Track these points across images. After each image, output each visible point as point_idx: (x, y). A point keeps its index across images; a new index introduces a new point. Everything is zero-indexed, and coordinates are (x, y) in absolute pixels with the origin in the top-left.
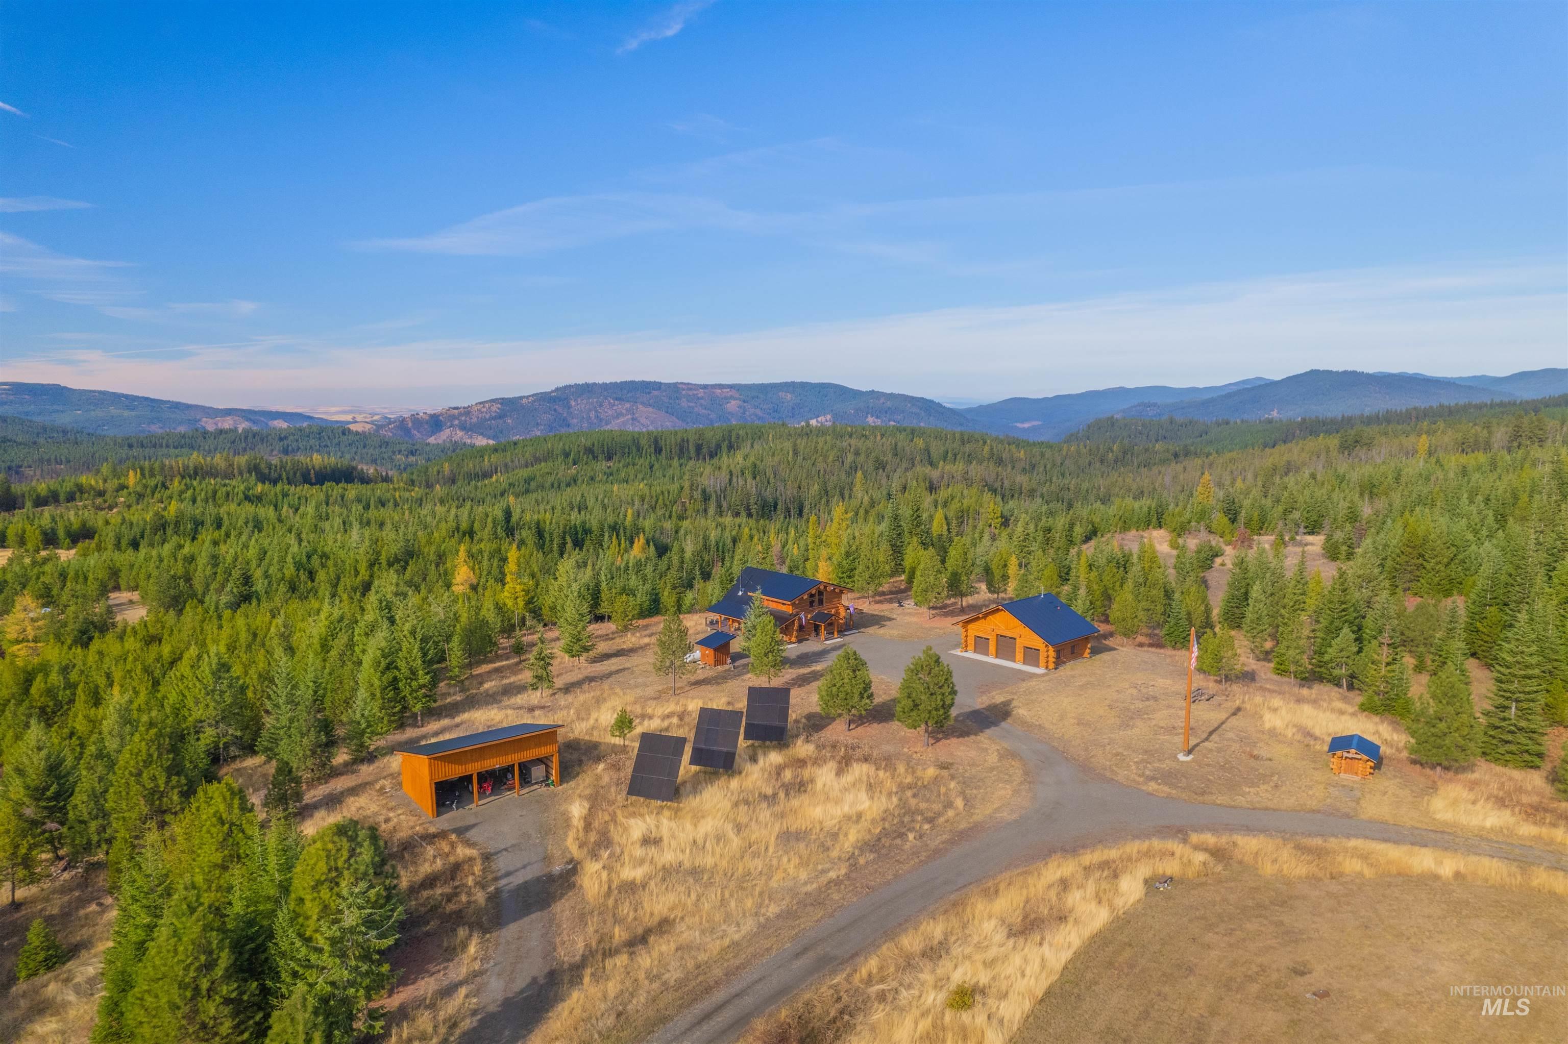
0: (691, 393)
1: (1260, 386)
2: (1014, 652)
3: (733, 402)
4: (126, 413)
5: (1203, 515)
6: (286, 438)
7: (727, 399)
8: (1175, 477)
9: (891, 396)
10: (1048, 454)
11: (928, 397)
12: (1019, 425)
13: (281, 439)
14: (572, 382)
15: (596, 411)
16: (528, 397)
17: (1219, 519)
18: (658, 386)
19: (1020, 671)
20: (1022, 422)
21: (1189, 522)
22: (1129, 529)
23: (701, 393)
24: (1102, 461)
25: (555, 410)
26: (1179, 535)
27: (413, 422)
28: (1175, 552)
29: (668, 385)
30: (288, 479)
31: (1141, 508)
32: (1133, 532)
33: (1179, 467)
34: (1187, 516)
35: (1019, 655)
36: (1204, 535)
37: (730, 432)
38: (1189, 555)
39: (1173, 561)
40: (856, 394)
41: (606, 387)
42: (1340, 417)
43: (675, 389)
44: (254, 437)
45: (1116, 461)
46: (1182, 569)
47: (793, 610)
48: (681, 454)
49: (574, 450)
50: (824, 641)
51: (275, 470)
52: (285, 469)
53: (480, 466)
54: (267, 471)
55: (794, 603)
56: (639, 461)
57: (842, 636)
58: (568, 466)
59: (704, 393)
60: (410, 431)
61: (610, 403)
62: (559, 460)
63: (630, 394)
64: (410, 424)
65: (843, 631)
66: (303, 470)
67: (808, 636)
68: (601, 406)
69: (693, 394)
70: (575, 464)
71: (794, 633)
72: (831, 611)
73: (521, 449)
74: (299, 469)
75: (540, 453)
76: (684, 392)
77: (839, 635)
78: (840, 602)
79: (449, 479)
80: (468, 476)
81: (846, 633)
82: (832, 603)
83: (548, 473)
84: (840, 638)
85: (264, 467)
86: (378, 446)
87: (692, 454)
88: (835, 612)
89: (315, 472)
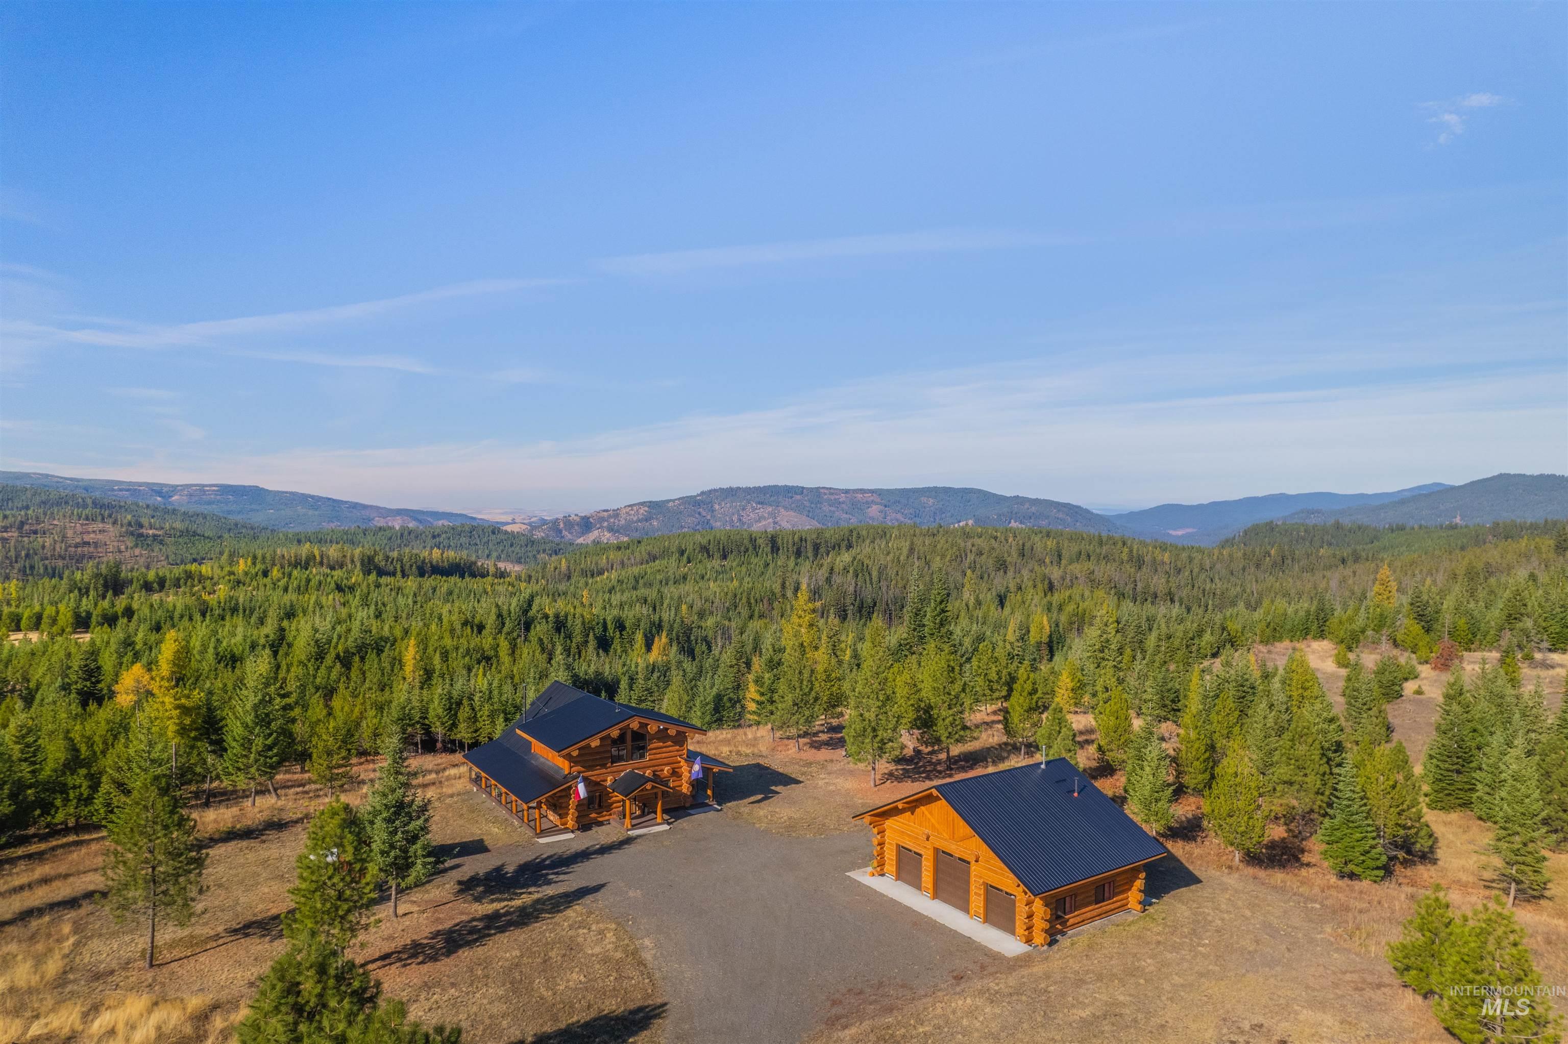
0: (832, 497)
1: (1439, 492)
2: (967, 891)
3: (874, 507)
4: (311, 512)
5: (1381, 622)
6: (439, 535)
7: (869, 504)
8: (1344, 580)
9: (1036, 502)
10: (1197, 556)
11: (1074, 502)
12: (1172, 532)
13: (434, 537)
14: (717, 486)
15: (739, 515)
16: (673, 501)
17: (1408, 625)
18: (801, 490)
19: (968, 944)
20: (1175, 530)
21: (1363, 632)
22: (1280, 639)
23: (843, 497)
24: (1258, 566)
25: (699, 514)
26: (1350, 649)
27: (564, 523)
28: (1344, 672)
29: (811, 490)
30: (403, 571)
31: (1296, 612)
32: (1286, 643)
33: (1348, 572)
34: (1360, 622)
35: (977, 901)
36: (1385, 646)
37: (851, 531)
38: (1366, 676)
39: (1342, 684)
40: (1000, 499)
41: (748, 491)
42: (1542, 521)
43: (817, 493)
44: (410, 533)
45: (1274, 565)
46: (1356, 698)
47: (571, 767)
48: (798, 554)
49: (690, 548)
50: (628, 830)
51: (392, 563)
52: (402, 562)
53: (597, 563)
54: (383, 563)
55: (569, 754)
56: (754, 560)
57: (677, 819)
58: (682, 564)
59: (846, 497)
60: (560, 531)
61: (752, 507)
62: (674, 558)
63: (772, 499)
64: (562, 525)
65: (687, 808)
66: (419, 563)
67: (607, 818)
68: (744, 509)
69: (835, 499)
70: (689, 562)
71: (571, 811)
72: (663, 770)
73: (642, 548)
74: (416, 563)
75: (656, 551)
76: (826, 497)
77: (666, 817)
78: (680, 753)
79: (565, 575)
80: (584, 573)
81: (691, 812)
82: (664, 755)
83: (659, 571)
84: (669, 824)
85: (379, 559)
86: (527, 546)
87: (810, 554)
88: (671, 772)
89: (432, 566)
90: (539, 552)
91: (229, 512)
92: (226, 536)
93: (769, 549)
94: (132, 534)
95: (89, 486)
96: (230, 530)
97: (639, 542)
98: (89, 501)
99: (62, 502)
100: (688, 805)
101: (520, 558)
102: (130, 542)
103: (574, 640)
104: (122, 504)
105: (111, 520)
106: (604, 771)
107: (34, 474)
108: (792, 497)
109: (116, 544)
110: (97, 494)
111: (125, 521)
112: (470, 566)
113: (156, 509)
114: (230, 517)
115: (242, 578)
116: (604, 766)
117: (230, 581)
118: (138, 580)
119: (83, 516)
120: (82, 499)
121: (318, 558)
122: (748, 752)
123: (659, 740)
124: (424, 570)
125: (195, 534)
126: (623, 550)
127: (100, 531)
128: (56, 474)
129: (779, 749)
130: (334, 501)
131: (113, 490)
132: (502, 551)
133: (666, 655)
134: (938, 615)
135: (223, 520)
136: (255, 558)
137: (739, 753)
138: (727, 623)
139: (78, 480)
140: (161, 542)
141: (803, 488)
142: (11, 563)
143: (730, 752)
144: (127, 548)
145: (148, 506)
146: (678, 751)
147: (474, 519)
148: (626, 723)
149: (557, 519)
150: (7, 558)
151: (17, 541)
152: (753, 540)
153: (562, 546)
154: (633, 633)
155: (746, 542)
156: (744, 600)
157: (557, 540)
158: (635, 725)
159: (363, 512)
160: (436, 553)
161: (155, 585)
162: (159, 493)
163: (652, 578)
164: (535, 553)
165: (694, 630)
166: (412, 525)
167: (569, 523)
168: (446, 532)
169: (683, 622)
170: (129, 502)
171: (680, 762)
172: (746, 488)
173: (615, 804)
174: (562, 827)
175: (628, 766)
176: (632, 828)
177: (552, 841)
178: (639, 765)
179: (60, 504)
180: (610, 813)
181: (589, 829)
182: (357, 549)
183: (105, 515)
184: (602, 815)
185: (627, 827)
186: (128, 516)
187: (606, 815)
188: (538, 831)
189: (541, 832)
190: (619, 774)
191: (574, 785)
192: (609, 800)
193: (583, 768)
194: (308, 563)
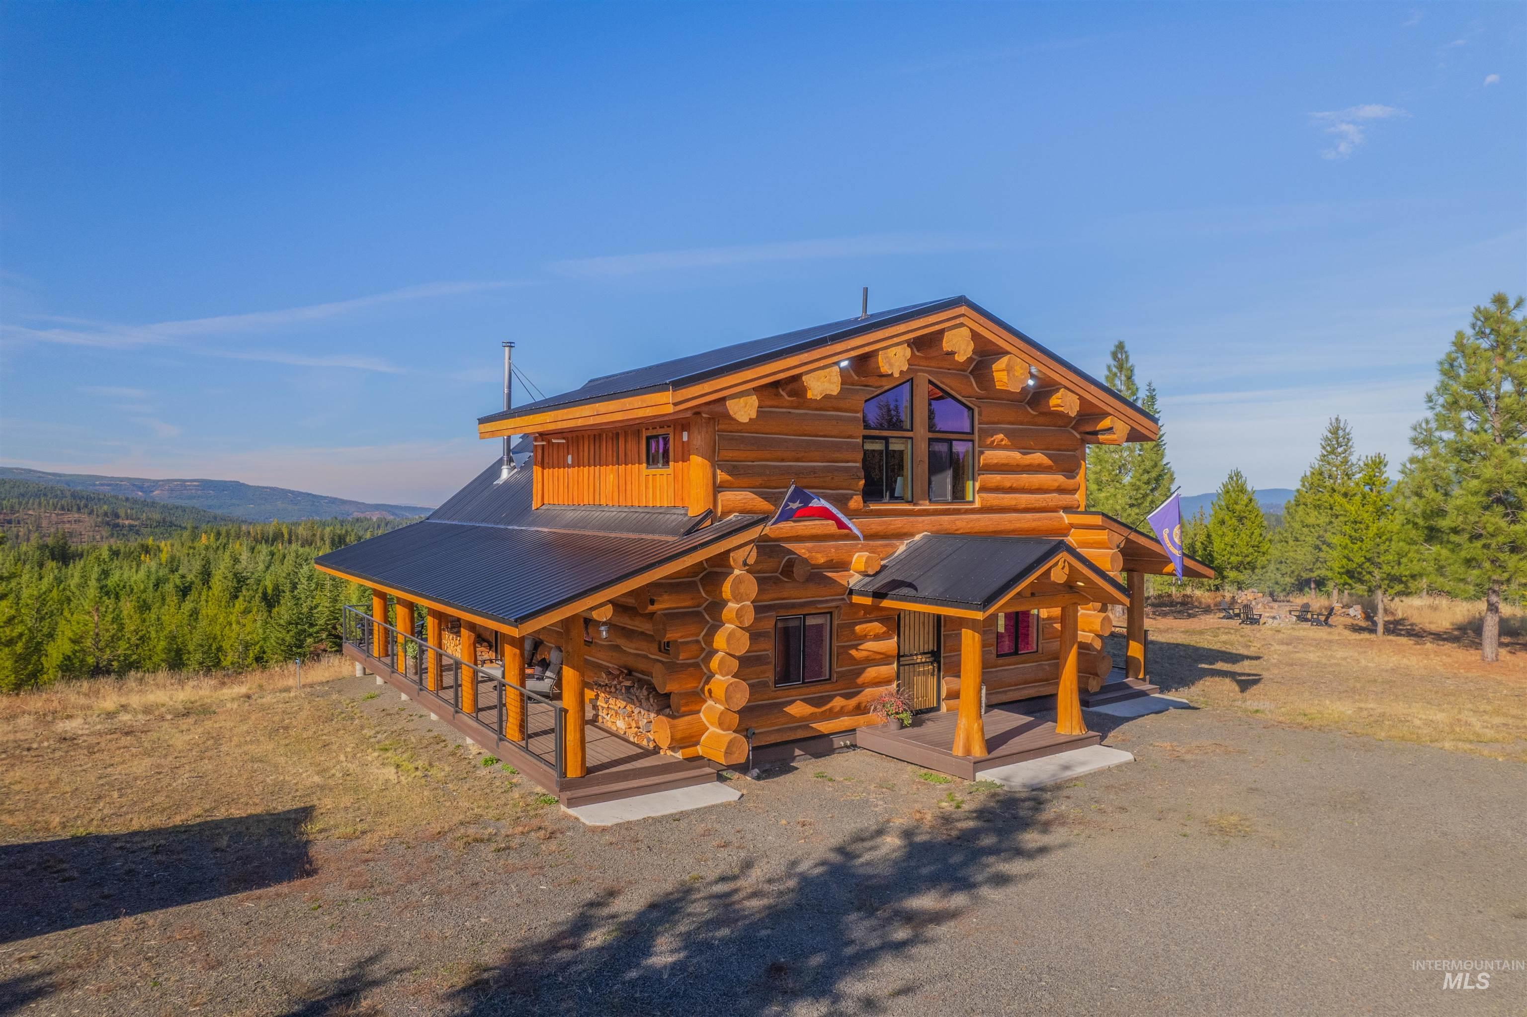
4: (290, 507)
47: (717, 488)
50: (977, 765)
65: (1088, 700)
67: (845, 722)
71: (721, 682)
78: (1068, 500)
81: (1105, 710)
84: (1100, 743)
91: (210, 507)
94: (108, 524)
95: (70, 481)
96: (209, 522)
98: (68, 494)
99: (41, 494)
100: (1095, 686)
102: (105, 530)
104: (102, 497)
105: (86, 510)
107: (17, 469)
109: (91, 534)
111: (101, 511)
113: (135, 501)
119: (59, 506)
120: (61, 491)
121: (286, 536)
123: (1012, 437)
125: (172, 524)
127: (75, 521)
128: (38, 469)
131: (95, 485)
135: (202, 513)
139: (60, 475)
140: (137, 533)
144: (102, 538)
145: (127, 499)
146: (1061, 490)
148: (932, 321)
158: (959, 343)
159: (341, 506)
162: (140, 488)
166: (390, 518)
170: (108, 495)
173: (872, 673)
174: (679, 755)
175: (921, 519)
176: (985, 755)
177: (640, 817)
178: (954, 522)
179: (37, 496)
180: (853, 702)
181: (785, 768)
182: (328, 529)
183: (82, 506)
184: (831, 709)
185: (968, 751)
186: (105, 507)
187: (842, 713)
188: (573, 771)
189: (589, 771)
190: (892, 546)
191: (739, 555)
192: (853, 652)
193: (765, 499)
194: (275, 539)
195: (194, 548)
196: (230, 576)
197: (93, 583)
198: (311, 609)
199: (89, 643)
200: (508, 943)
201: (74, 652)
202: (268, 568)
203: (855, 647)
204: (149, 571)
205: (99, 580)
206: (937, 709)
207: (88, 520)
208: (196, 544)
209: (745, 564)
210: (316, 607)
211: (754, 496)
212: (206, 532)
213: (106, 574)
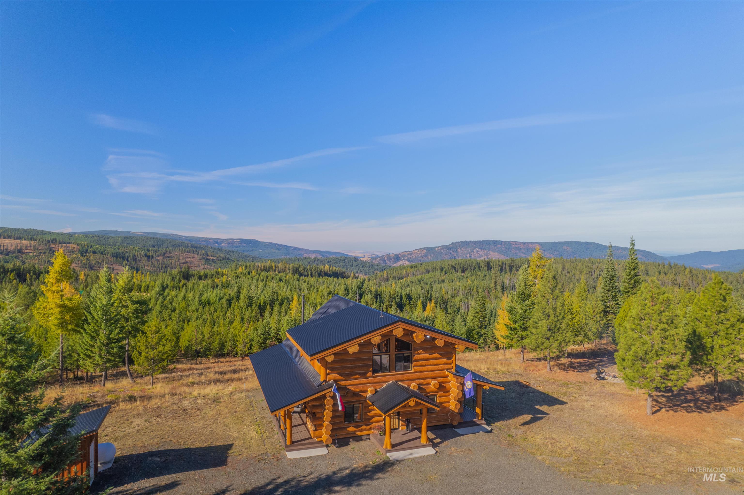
4: (277, 251)
6: (330, 261)
12: (704, 266)
14: (459, 240)
15: (470, 254)
16: (438, 247)
18: (501, 243)
23: (522, 246)
25: (451, 253)
41: (475, 243)
43: (509, 244)
44: (318, 260)
47: (327, 374)
48: (501, 270)
49: (446, 267)
50: (387, 451)
51: (307, 271)
52: (311, 270)
53: (401, 274)
54: (303, 271)
55: (323, 359)
56: (479, 273)
57: (444, 439)
58: (442, 274)
59: (524, 246)
60: (385, 261)
61: (477, 250)
62: (438, 271)
63: (487, 247)
64: (386, 258)
65: (455, 427)
66: (319, 272)
67: (367, 432)
68: (472, 252)
69: (518, 247)
70: (446, 274)
71: (326, 423)
72: (429, 384)
73: (423, 266)
74: (317, 271)
75: (429, 268)
76: (513, 246)
77: (431, 435)
78: (448, 366)
79: (386, 279)
80: (395, 278)
81: (459, 431)
82: (430, 368)
83: (431, 277)
84: (435, 446)
85: (301, 269)
86: (369, 267)
87: (508, 271)
88: (438, 386)
89: (325, 273)
90: (375, 270)
91: (244, 251)
92: (241, 260)
93: (486, 268)
94: (204, 259)
95: (191, 239)
96: (243, 258)
97: (421, 264)
98: (190, 245)
99: (180, 245)
100: (455, 423)
101: (367, 272)
102: (203, 262)
103: (385, 304)
104: (202, 246)
105: (196, 253)
106: (364, 380)
108: (496, 246)
109: (198, 263)
110: (193, 243)
111: (202, 253)
112: (342, 274)
113: (215, 249)
114: (244, 253)
115: (239, 275)
116: (363, 375)
117: (234, 276)
118: (197, 275)
119: (186, 251)
121: (274, 268)
122: (504, 369)
123: (426, 350)
124: (320, 274)
125: (228, 259)
126: (413, 268)
127: (192, 257)
129: (532, 369)
130: (287, 246)
131: (200, 241)
132: (358, 269)
133: (434, 313)
134: (632, 278)
135: (241, 254)
136: (246, 267)
137: (495, 370)
138: (466, 300)
139: (187, 237)
140: (215, 263)
141: (502, 241)
142: (160, 270)
143: (488, 369)
144: (202, 265)
145: (212, 248)
146: (445, 364)
147: (347, 255)
148: (389, 328)
149: (384, 255)
150: (158, 268)
151: (162, 261)
152: (478, 264)
153: (385, 267)
154: (416, 301)
155: (475, 264)
156: (475, 290)
157: (384, 265)
158: (399, 332)
159: (299, 251)
160: (327, 267)
161: (203, 277)
162: (217, 242)
163: (427, 281)
164: (373, 270)
165: (449, 302)
166: (320, 257)
167: (389, 257)
168: (334, 260)
169: (443, 297)
170: (205, 246)
171: (447, 376)
172: (474, 241)
173: (375, 419)
174: (317, 440)
175: (391, 377)
176: (391, 449)
177: (300, 457)
178: (403, 377)
179: (179, 246)
180: (369, 427)
181: (347, 444)
182: (291, 265)
183: (195, 251)
184: (361, 429)
185: (386, 447)
186: (203, 251)
187: (365, 430)
188: (289, 443)
189: (293, 442)
190: (381, 385)
191: (328, 394)
192: (369, 414)
193: (341, 376)
194: (269, 270)
195: (236, 273)
196: (247, 297)
197: (197, 299)
198: (269, 329)
199: (194, 341)
200: (254, 486)
201: (189, 345)
202: (262, 292)
203: (370, 412)
204: (217, 293)
205: (199, 298)
206: (399, 429)
207: (197, 257)
208: (237, 271)
209: (330, 396)
210: (271, 328)
211: (337, 375)
212: (241, 266)
213: (201, 295)
